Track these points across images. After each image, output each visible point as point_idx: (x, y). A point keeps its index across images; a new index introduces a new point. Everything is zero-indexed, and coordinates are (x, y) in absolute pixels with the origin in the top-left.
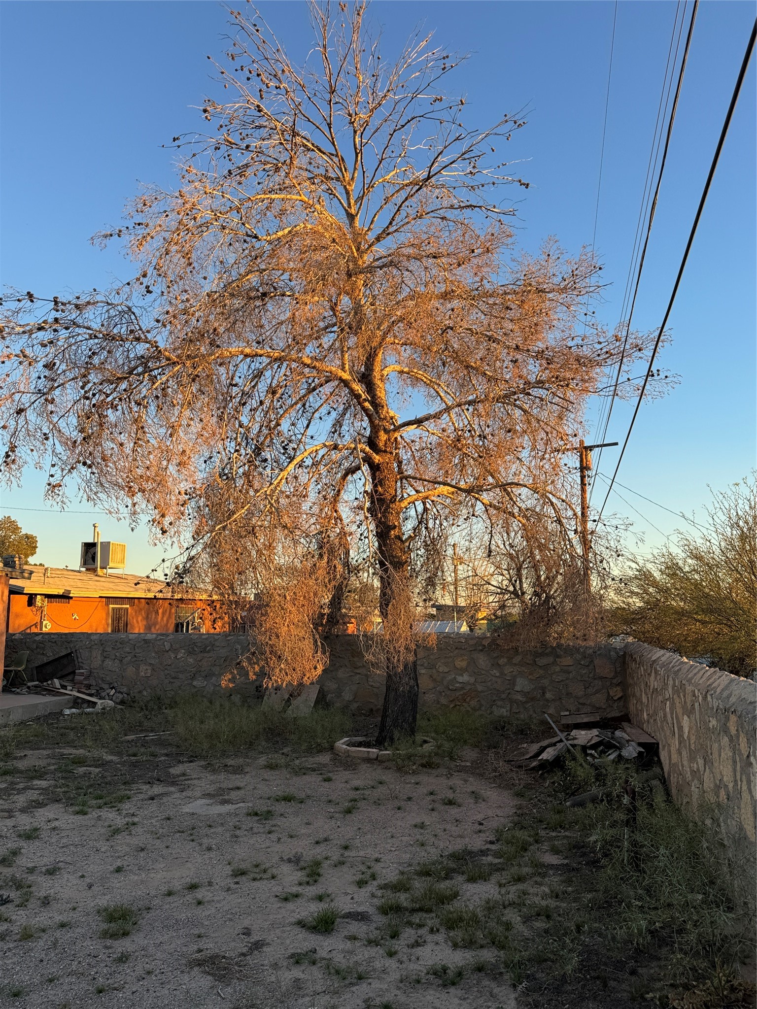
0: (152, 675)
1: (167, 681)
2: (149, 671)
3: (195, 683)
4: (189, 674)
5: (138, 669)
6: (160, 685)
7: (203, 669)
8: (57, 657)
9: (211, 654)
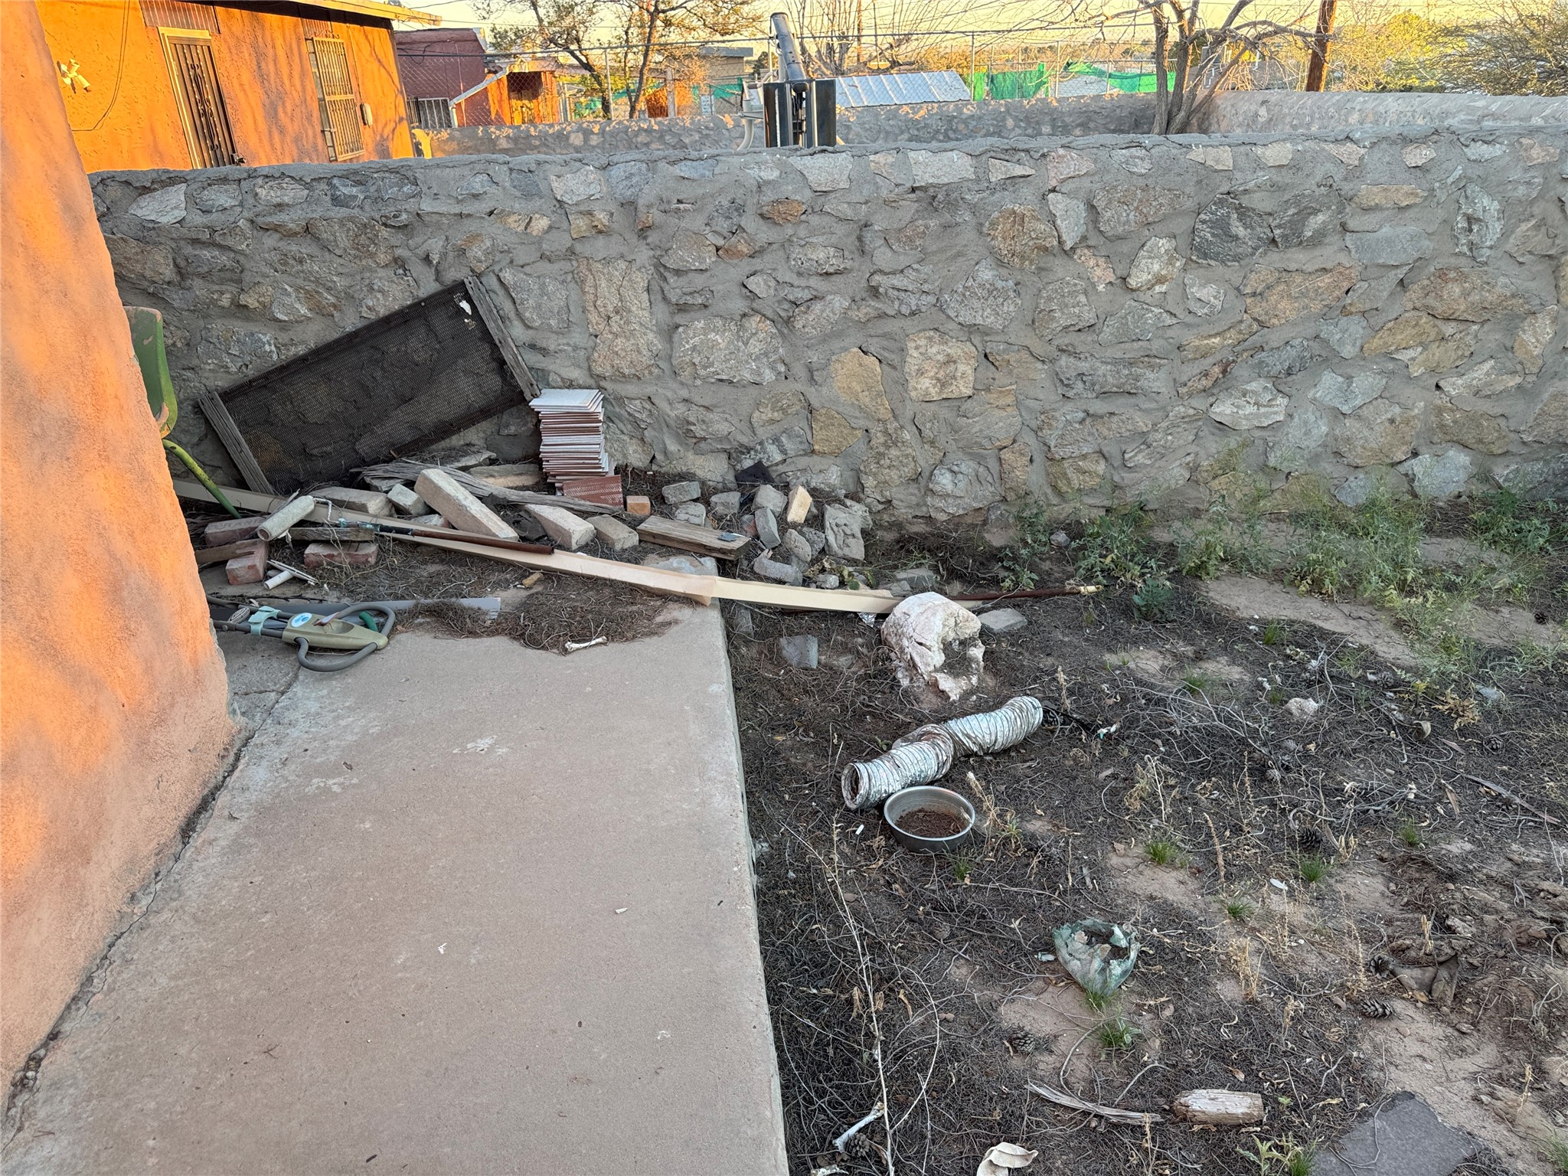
0: (983, 387)
1: (1071, 412)
2: (965, 368)
3: (1223, 410)
4: (1195, 369)
5: (892, 362)
6: (1029, 438)
7: (1275, 339)
8: (350, 322)
9: (1328, 254)
